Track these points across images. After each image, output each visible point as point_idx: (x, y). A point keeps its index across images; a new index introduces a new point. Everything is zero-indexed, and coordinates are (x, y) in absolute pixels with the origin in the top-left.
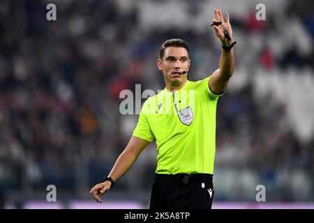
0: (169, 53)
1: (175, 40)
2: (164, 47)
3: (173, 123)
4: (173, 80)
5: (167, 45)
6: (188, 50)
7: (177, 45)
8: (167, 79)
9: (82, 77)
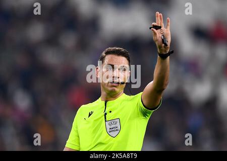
0: (109, 61)
1: (117, 48)
2: (105, 55)
3: (99, 133)
4: (110, 89)
5: (107, 53)
6: (129, 60)
7: (119, 53)
8: (103, 87)
9: (40, 85)
